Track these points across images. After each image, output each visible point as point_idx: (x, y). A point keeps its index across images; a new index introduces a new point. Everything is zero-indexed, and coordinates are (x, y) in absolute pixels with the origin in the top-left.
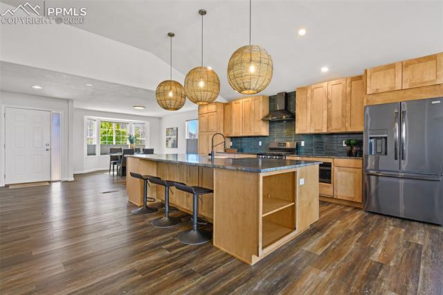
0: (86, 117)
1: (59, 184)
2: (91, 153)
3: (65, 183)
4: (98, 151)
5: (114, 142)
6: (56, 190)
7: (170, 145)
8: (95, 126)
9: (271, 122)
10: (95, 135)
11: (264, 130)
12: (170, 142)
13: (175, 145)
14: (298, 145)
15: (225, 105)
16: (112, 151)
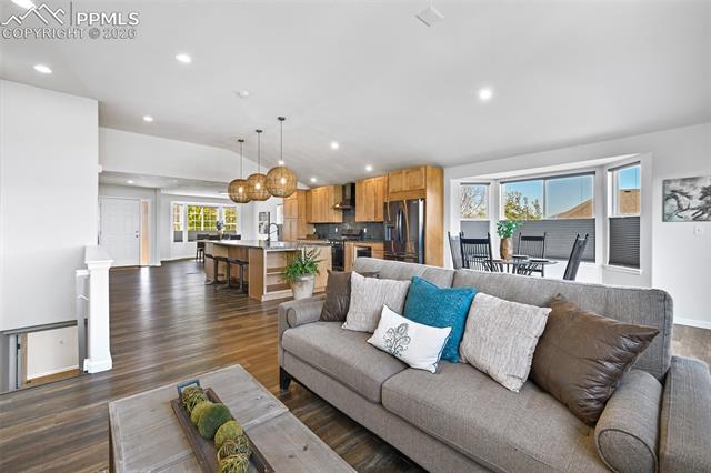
0: (172, 203)
1: (147, 269)
2: (178, 239)
3: (153, 268)
4: (185, 237)
5: (203, 228)
6: (145, 275)
7: (262, 231)
8: (183, 211)
9: (344, 210)
10: (182, 220)
11: (337, 218)
12: (263, 227)
13: (267, 231)
14: (362, 231)
15: (307, 191)
16: (199, 237)
